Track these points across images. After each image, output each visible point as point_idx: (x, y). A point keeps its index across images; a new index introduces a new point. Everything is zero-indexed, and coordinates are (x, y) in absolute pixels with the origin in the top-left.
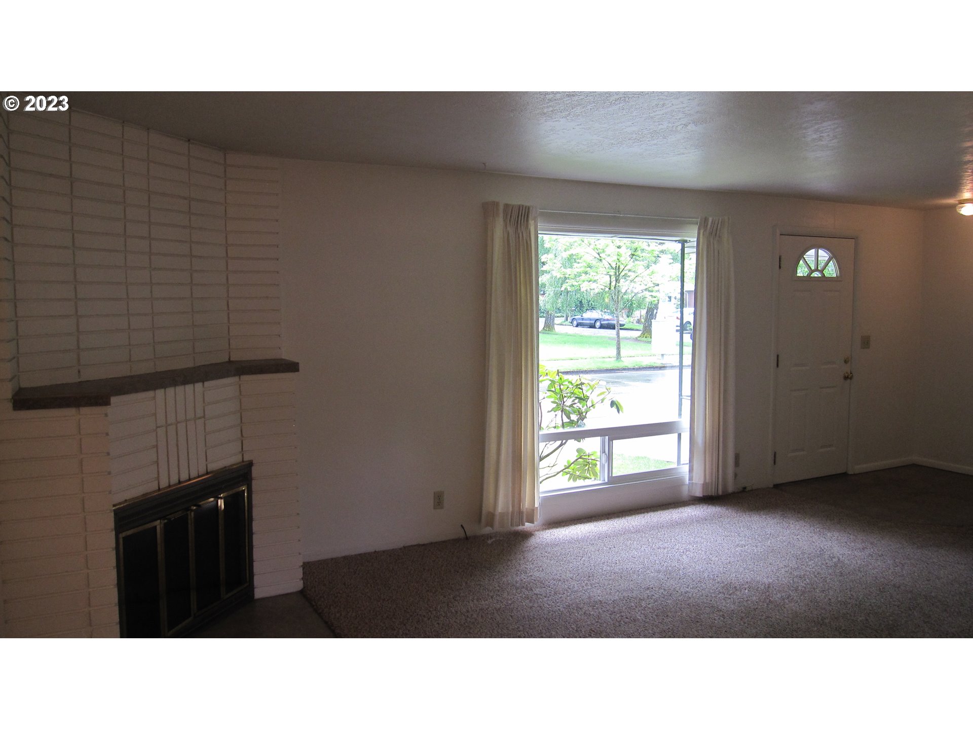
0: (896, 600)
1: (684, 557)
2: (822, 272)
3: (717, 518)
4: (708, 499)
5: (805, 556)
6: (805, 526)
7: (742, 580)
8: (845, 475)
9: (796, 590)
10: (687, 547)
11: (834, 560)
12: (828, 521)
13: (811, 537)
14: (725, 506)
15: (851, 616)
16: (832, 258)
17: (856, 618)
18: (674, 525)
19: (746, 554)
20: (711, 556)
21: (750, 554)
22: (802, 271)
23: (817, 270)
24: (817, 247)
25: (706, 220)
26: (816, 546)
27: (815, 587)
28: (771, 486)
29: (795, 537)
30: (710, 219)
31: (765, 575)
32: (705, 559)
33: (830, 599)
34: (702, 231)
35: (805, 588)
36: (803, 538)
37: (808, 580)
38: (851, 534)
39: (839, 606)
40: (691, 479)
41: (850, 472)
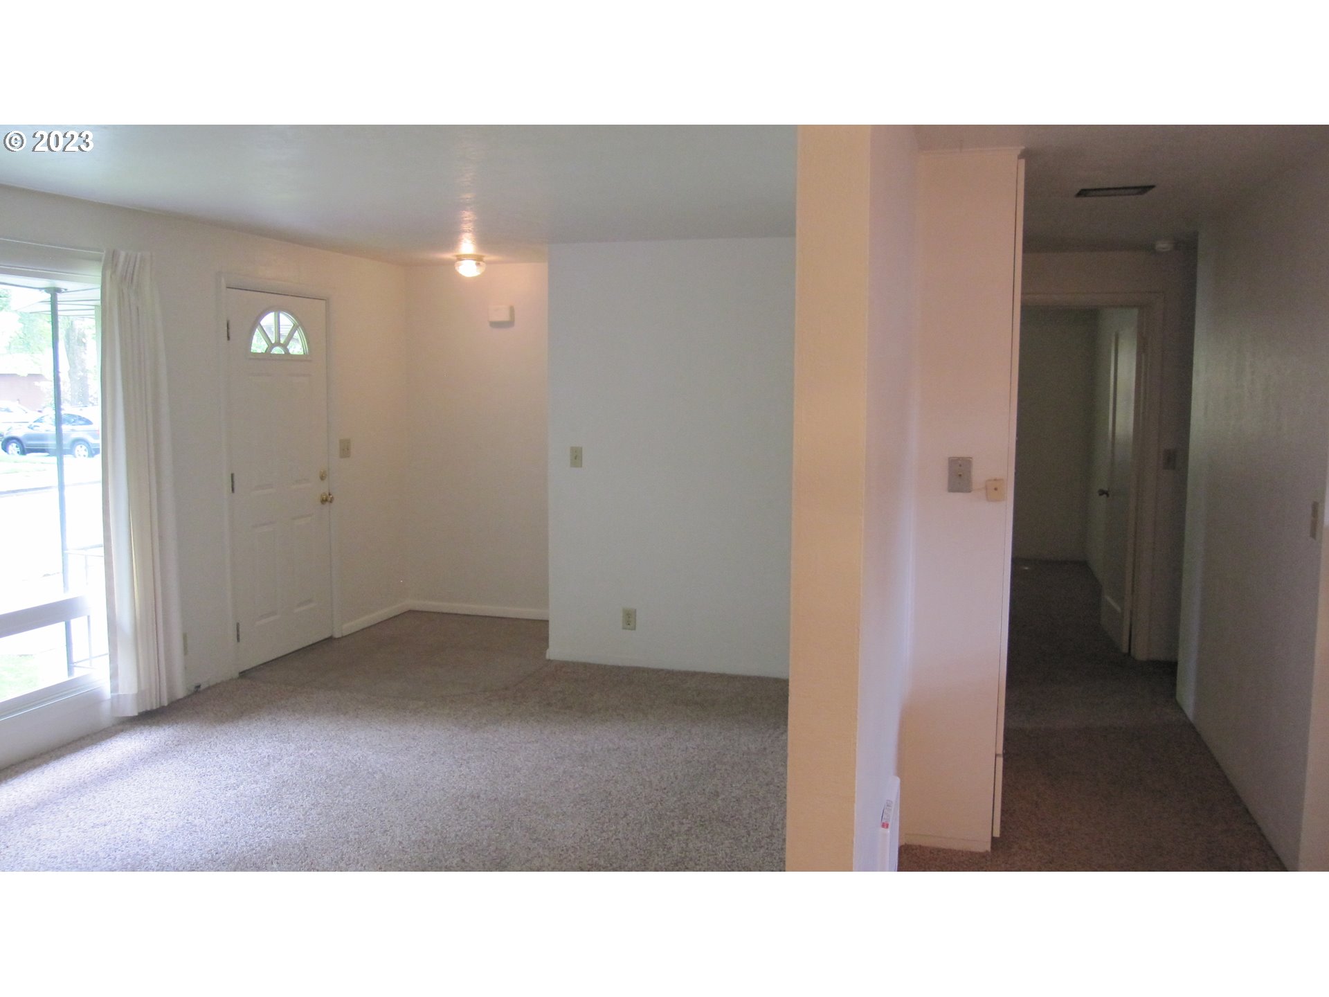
0: (484, 817)
1: (146, 831)
2: (284, 346)
3: (172, 746)
4: (148, 717)
5: (335, 780)
6: (312, 731)
7: (259, 848)
8: (330, 639)
9: (348, 842)
10: (144, 812)
11: (377, 776)
12: (342, 716)
13: (330, 747)
14: (177, 723)
15: (441, 861)
16: (298, 327)
17: (448, 862)
18: (104, 778)
19: (246, 799)
20: (190, 818)
21: (253, 798)
22: (258, 345)
23: (278, 344)
24: (278, 309)
25: (114, 255)
26: (343, 760)
27: (372, 828)
28: (236, 675)
29: (307, 753)
30: (123, 254)
31: (291, 829)
32: (183, 826)
33: (401, 843)
34: (109, 273)
35: (358, 833)
36: (320, 752)
37: (356, 820)
38: (380, 730)
39: (418, 850)
40: (114, 689)
41: (337, 635)
